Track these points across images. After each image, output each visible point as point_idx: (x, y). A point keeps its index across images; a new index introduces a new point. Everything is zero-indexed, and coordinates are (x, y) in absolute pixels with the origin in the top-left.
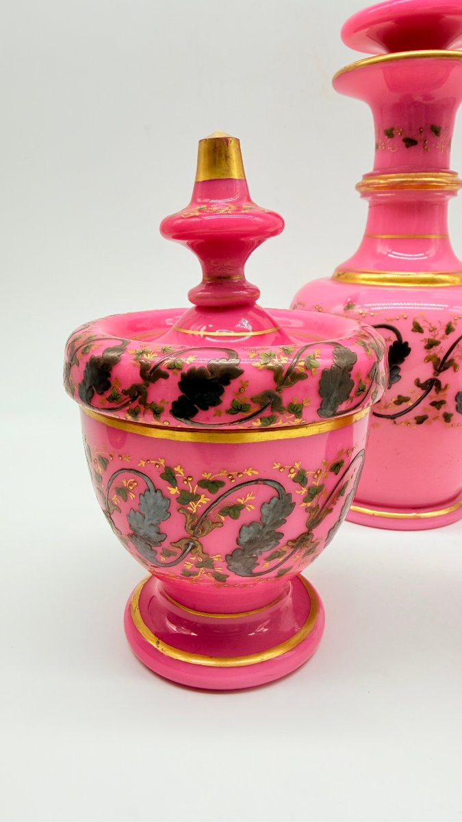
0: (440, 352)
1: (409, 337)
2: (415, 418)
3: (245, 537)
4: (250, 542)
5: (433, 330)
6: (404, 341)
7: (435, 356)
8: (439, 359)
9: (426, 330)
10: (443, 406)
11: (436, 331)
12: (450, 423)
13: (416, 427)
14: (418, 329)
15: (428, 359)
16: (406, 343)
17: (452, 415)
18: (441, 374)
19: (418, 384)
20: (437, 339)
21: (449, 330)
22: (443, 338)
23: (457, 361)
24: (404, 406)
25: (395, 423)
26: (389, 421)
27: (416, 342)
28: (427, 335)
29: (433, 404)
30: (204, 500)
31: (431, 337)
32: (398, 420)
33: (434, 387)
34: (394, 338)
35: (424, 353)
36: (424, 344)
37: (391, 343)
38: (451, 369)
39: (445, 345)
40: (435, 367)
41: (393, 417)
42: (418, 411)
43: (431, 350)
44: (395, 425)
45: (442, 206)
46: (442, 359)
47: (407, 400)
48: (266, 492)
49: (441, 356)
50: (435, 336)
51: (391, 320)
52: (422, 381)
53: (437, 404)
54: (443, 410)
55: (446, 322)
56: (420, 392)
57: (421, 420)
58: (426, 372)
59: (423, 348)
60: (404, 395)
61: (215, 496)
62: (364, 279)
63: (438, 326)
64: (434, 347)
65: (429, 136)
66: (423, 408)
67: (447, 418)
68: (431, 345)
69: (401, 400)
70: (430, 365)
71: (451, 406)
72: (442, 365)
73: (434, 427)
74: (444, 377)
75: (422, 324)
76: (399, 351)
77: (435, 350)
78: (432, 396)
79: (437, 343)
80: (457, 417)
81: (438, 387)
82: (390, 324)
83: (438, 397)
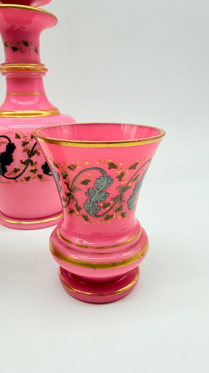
0: (30, 146)
1: (14, 141)
2: (25, 178)
5: (25, 137)
6: (12, 143)
7: (27, 149)
8: (29, 151)
9: (21, 137)
10: (36, 172)
11: (26, 138)
12: (43, 179)
13: (26, 182)
14: (18, 137)
15: (24, 151)
16: (13, 144)
17: (42, 175)
18: (32, 157)
19: (21, 162)
20: (27, 141)
21: (32, 137)
22: (30, 140)
23: (38, 151)
24: (18, 173)
25: (16, 181)
26: (14, 180)
27: (18, 143)
28: (22, 139)
29: (32, 171)
31: (25, 141)
32: (17, 179)
33: (30, 163)
34: (8, 142)
35: (22, 148)
36: (21, 144)
37: (7, 144)
38: (36, 155)
39: (32, 144)
40: (28, 154)
41: (15, 178)
42: (25, 175)
43: (25, 146)
44: (17, 182)
45: (40, 80)
46: (31, 150)
47: (19, 170)
49: (30, 149)
50: (26, 140)
51: (6, 133)
52: (24, 161)
53: (34, 171)
54: (37, 173)
55: (31, 134)
56: (23, 166)
57: (28, 179)
58: (25, 157)
59: (21, 146)
60: (17, 167)
62: (6, 115)
63: (27, 135)
64: (26, 145)
65: (23, 46)
66: (27, 173)
67: (40, 177)
68: (25, 144)
69: (16, 170)
70: (26, 153)
71: (40, 172)
72: (32, 153)
73: (35, 181)
74: (34, 158)
75: (19, 135)
76: (11, 147)
77: (27, 146)
78: (30, 168)
79: (27, 143)
80: (45, 176)
81: (32, 163)
82: (5, 135)
83: (33, 168)
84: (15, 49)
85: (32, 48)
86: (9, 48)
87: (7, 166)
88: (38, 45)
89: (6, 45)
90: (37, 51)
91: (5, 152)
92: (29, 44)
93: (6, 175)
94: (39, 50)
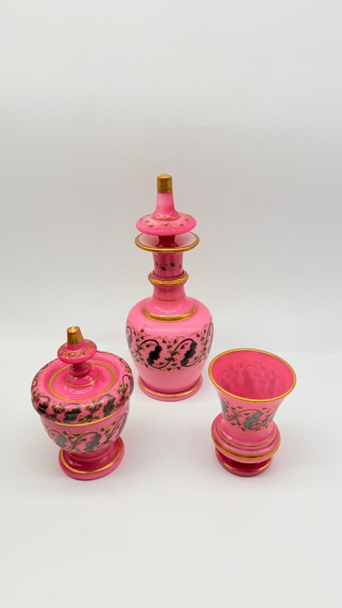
0: (172, 349)
1: (161, 344)
2: (167, 369)
3: (88, 445)
4: (90, 446)
5: (169, 342)
7: (171, 351)
9: (167, 342)
12: (180, 370)
13: (167, 371)
14: (164, 342)
16: (161, 347)
19: (166, 359)
20: (171, 345)
21: (175, 342)
22: (173, 345)
23: (179, 351)
24: (162, 366)
25: (161, 370)
26: (158, 369)
27: (164, 346)
28: (168, 344)
29: (173, 365)
30: (75, 438)
34: (157, 345)
35: (167, 350)
38: (177, 354)
39: (174, 347)
40: (171, 354)
41: (160, 368)
42: (168, 367)
43: (169, 349)
46: (173, 351)
47: (163, 364)
48: (93, 435)
53: (174, 365)
54: (176, 366)
55: (174, 340)
56: (167, 362)
57: (169, 369)
58: (169, 356)
59: (166, 348)
60: (163, 362)
61: (78, 438)
63: (171, 341)
65: (170, 267)
66: (169, 366)
67: (179, 368)
68: (169, 347)
69: (161, 364)
70: (169, 353)
71: (179, 365)
72: (174, 354)
73: (174, 371)
74: (175, 357)
75: (166, 340)
76: (158, 349)
78: (172, 362)
79: (171, 347)
80: (182, 368)
81: (173, 360)
82: (155, 339)
83: (174, 363)
84: (164, 269)
86: (159, 266)
87: (154, 360)
89: (156, 264)
90: (180, 266)
91: (154, 352)
92: (175, 265)
93: (153, 365)
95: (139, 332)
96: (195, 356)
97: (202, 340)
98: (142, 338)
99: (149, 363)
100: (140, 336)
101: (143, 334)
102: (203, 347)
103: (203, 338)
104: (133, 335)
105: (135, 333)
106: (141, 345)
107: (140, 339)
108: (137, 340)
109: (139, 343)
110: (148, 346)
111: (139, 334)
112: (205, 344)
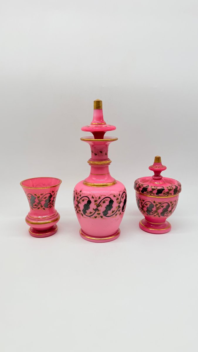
1: (91, 199)
2: (94, 217)
13: (95, 219)
15: (95, 204)
16: (91, 201)
19: (94, 209)
20: (97, 200)
21: (99, 198)
22: (98, 200)
23: (102, 205)
24: (91, 214)
28: (95, 199)
29: (98, 214)
32: (91, 217)
35: (94, 203)
38: (100, 206)
39: (99, 201)
40: (97, 206)
41: (90, 216)
47: (92, 213)
49: (98, 204)
54: (100, 215)
56: (94, 212)
57: (96, 217)
58: (95, 207)
60: (91, 212)
63: (97, 197)
65: (100, 153)
66: (96, 215)
67: (102, 217)
68: (95, 201)
69: (91, 213)
70: (96, 205)
71: (102, 214)
72: (98, 206)
73: (99, 219)
74: (99, 208)
75: (94, 197)
76: (89, 202)
77: (96, 202)
78: (97, 212)
79: (97, 201)
80: (104, 217)
81: (98, 210)
82: (87, 196)
83: (99, 212)
84: (96, 154)
85: (104, 153)
86: (94, 153)
87: (87, 210)
88: (107, 151)
89: (92, 152)
90: (106, 154)
91: (86, 204)
92: (103, 152)
93: (86, 214)
94: (108, 153)
95: (79, 192)
96: (112, 210)
97: (117, 200)
98: (80, 196)
99: (83, 213)
100: (79, 195)
101: (81, 193)
102: (118, 205)
103: (117, 199)
104: (76, 195)
105: (77, 194)
106: (79, 201)
107: (79, 196)
108: (78, 198)
109: (79, 199)
110: (83, 200)
111: (78, 194)
112: (120, 203)
